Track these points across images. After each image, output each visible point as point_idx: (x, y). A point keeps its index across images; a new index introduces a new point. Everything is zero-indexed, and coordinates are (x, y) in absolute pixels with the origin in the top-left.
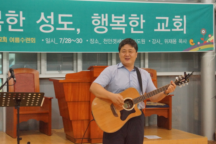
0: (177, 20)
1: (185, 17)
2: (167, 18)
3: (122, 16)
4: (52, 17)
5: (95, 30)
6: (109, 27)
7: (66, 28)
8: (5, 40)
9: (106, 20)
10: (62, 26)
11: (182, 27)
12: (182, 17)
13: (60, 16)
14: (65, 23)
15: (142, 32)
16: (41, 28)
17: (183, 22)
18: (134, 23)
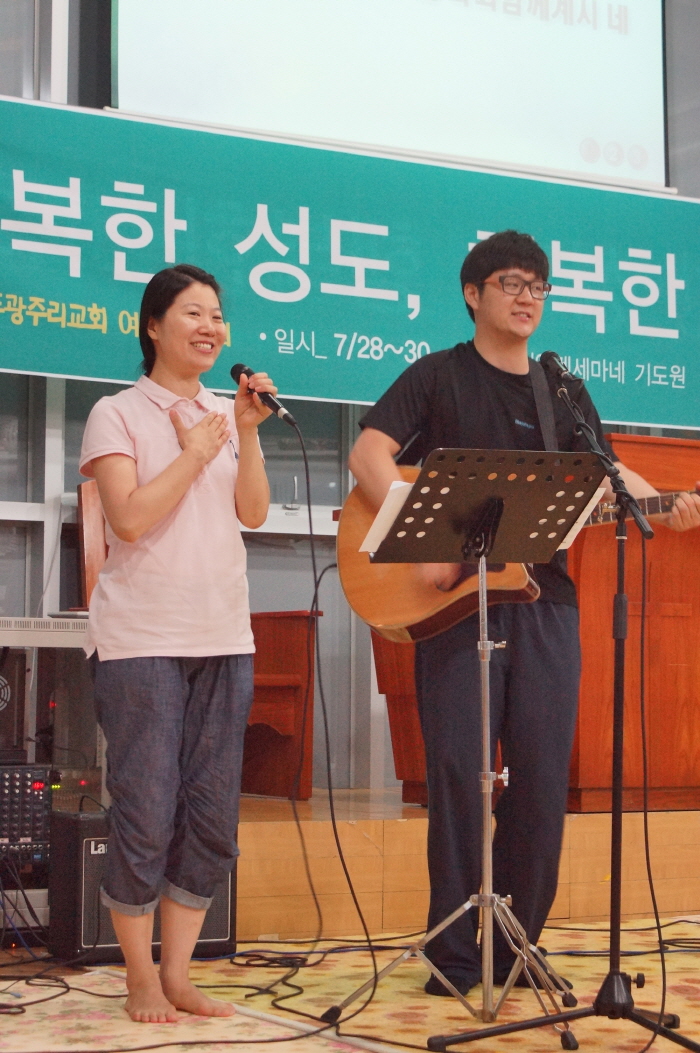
3: (592, 252)
4: (301, 229)
7: (360, 290)
8: (100, 322)
10: (346, 276)
13: (337, 227)
14: (360, 265)
15: (673, 334)
16: (255, 280)
18: (641, 291)
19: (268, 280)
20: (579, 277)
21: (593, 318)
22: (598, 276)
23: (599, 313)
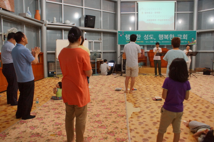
0: (184, 35)
1: (187, 35)
2: (181, 35)
4: (148, 36)
5: (160, 39)
6: (164, 38)
7: (151, 39)
9: (163, 36)
10: (151, 38)
11: (186, 38)
12: (186, 35)
13: (150, 35)
14: (151, 37)
16: (145, 39)
17: (186, 36)
18: (171, 37)
19: (146, 39)
20: (166, 36)
21: (167, 39)
22: (168, 36)
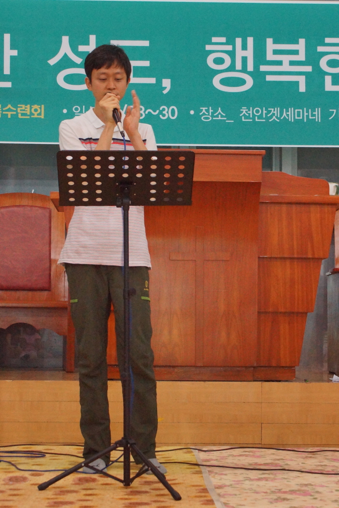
3: (297, 43)
5: (216, 82)
18: (333, 64)
19: (69, 79)
20: (286, 59)
21: (297, 83)
22: (302, 57)
23: (302, 80)
